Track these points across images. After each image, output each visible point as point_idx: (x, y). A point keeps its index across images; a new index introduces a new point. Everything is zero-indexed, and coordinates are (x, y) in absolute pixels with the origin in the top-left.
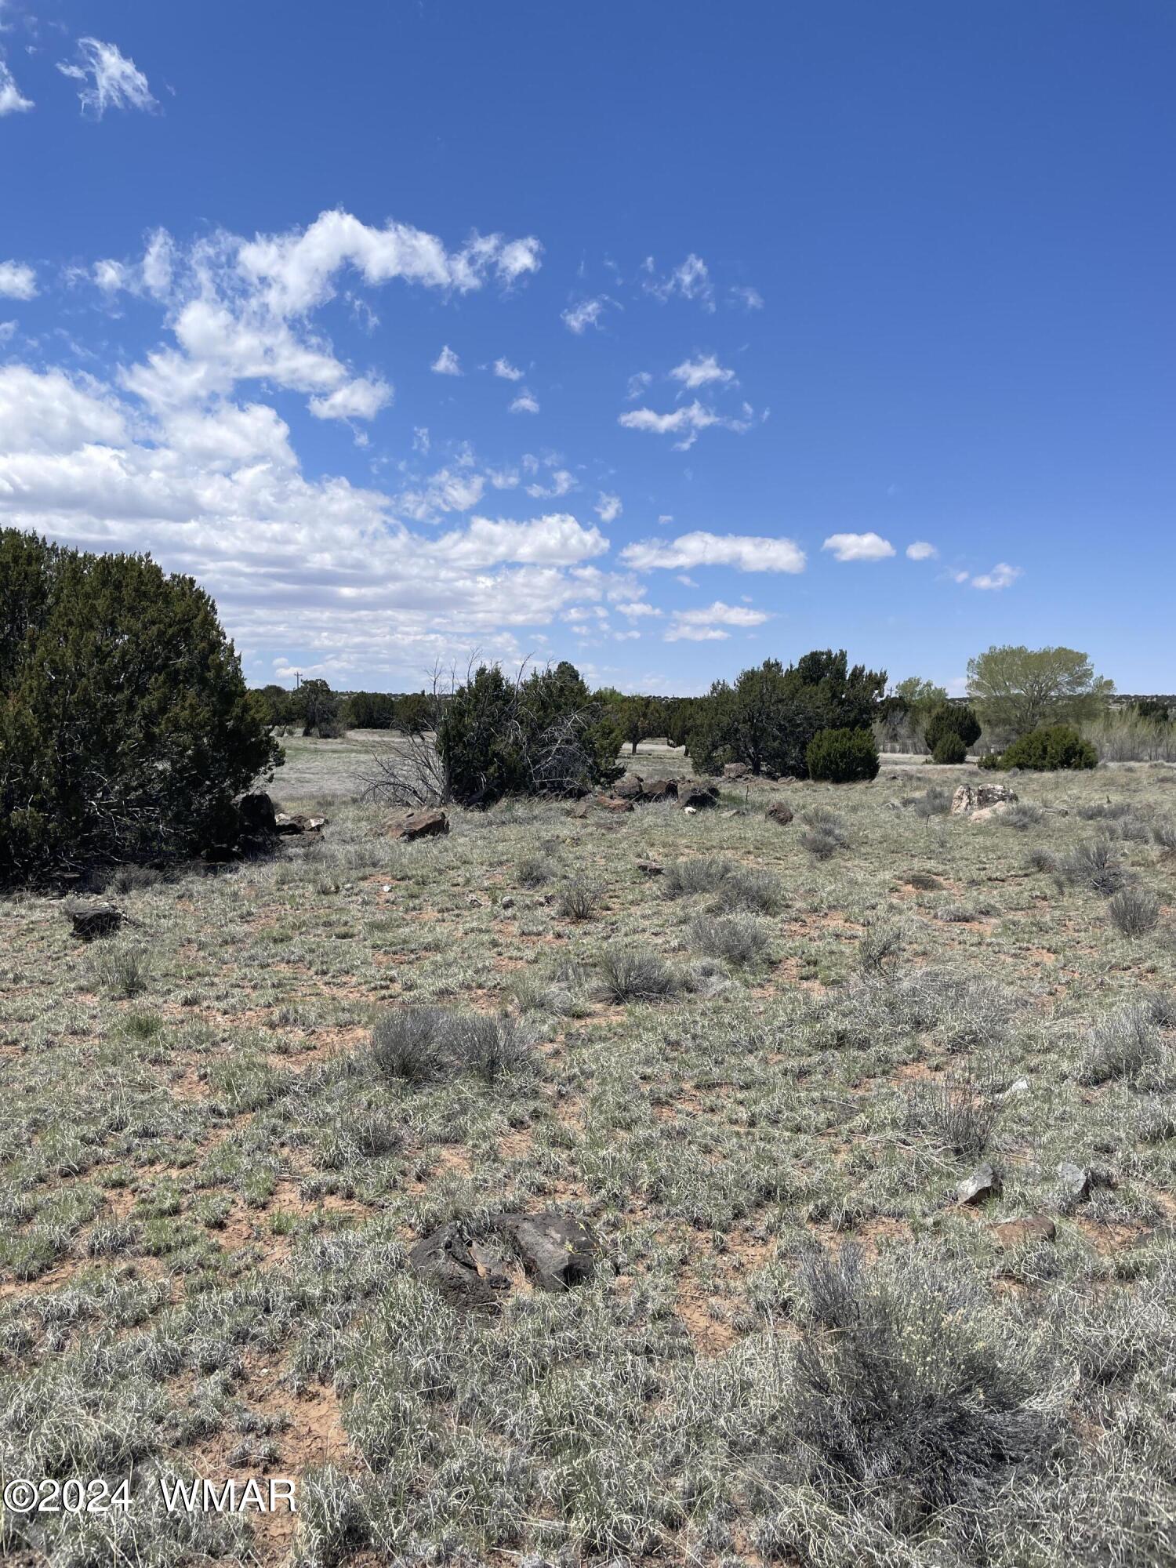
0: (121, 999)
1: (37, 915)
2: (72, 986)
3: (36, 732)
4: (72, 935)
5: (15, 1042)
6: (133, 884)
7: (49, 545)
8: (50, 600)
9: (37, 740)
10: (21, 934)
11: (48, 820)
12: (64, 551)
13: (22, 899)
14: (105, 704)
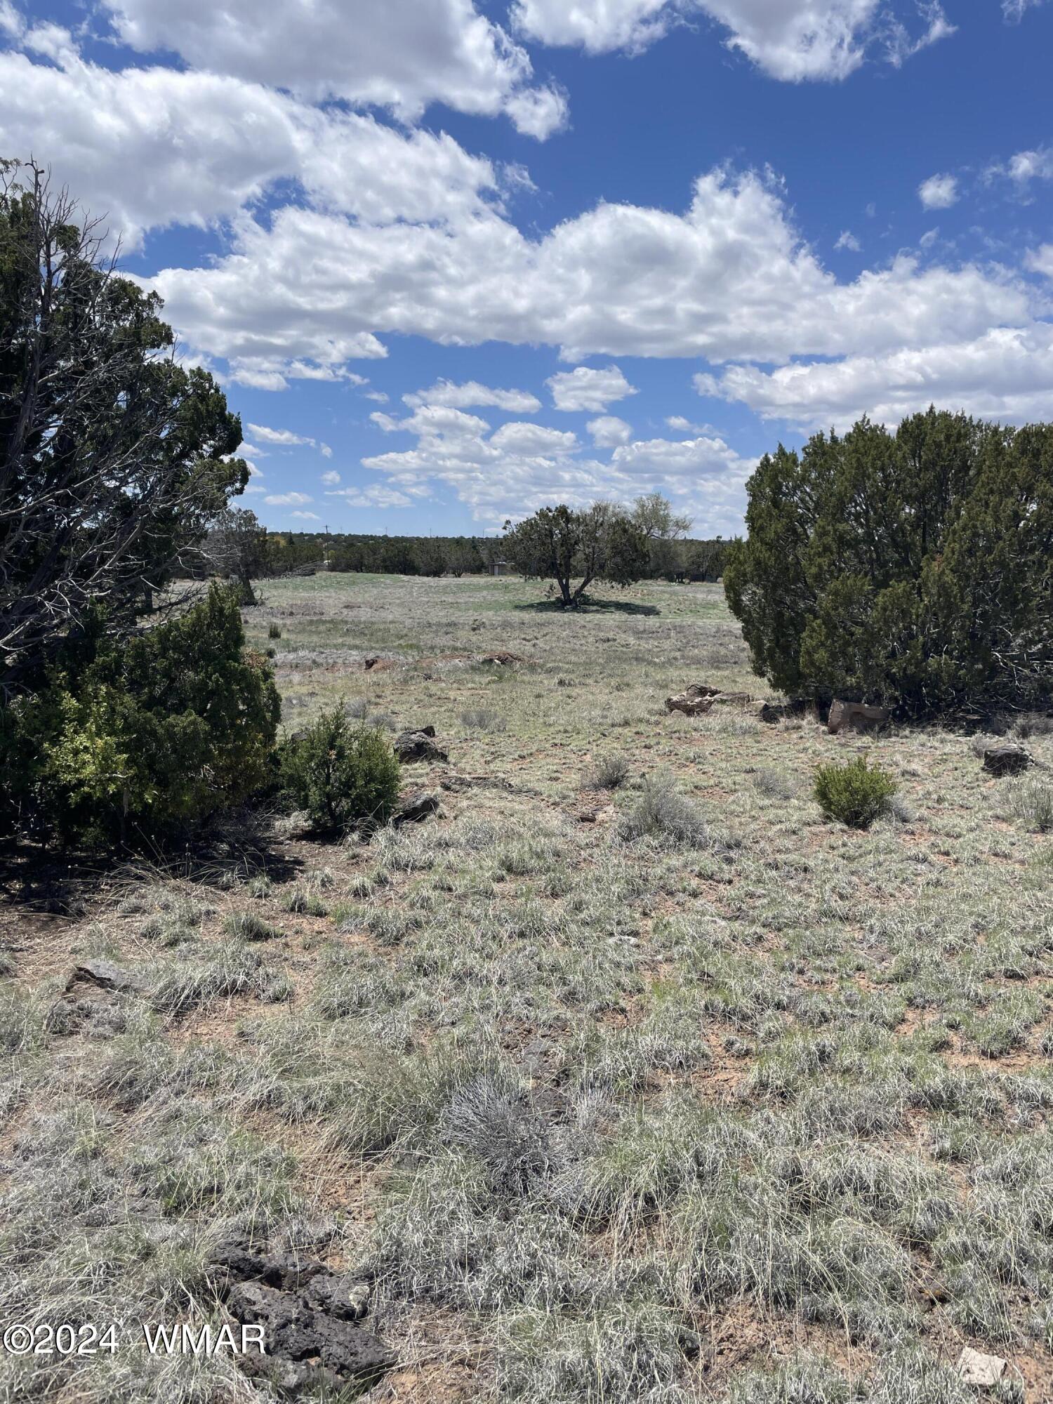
0: (1035, 832)
1: (948, 748)
2: (990, 813)
3: (955, 589)
4: (983, 769)
5: (947, 854)
6: (1033, 730)
7: (975, 423)
8: (971, 473)
9: (955, 597)
10: (937, 763)
11: (959, 668)
12: (988, 426)
13: (934, 734)
14: (1018, 564)
